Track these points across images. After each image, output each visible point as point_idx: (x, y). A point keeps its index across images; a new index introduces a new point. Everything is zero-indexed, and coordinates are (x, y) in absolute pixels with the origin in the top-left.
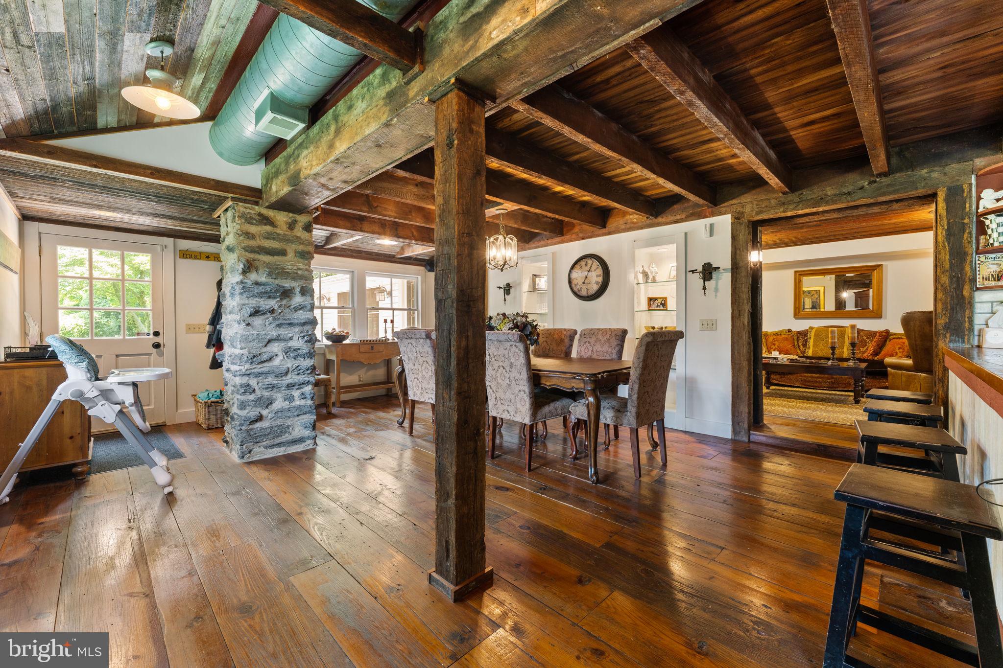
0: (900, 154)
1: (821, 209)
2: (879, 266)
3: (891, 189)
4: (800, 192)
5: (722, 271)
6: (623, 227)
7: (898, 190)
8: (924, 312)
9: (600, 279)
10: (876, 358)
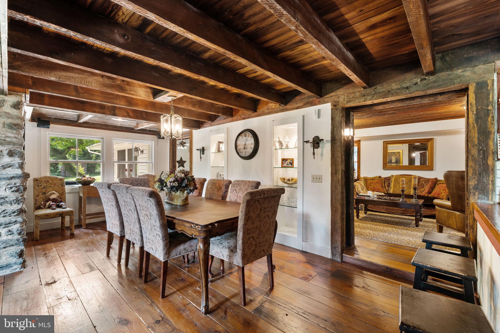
0: (442, 59)
1: (389, 99)
2: (432, 139)
3: (436, 85)
4: (375, 87)
5: (325, 142)
6: (267, 111)
7: (441, 85)
8: (458, 172)
9: (253, 146)
10: (429, 196)
